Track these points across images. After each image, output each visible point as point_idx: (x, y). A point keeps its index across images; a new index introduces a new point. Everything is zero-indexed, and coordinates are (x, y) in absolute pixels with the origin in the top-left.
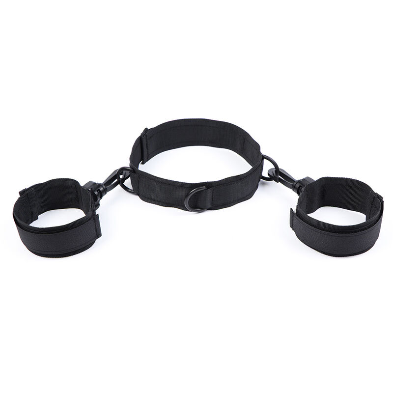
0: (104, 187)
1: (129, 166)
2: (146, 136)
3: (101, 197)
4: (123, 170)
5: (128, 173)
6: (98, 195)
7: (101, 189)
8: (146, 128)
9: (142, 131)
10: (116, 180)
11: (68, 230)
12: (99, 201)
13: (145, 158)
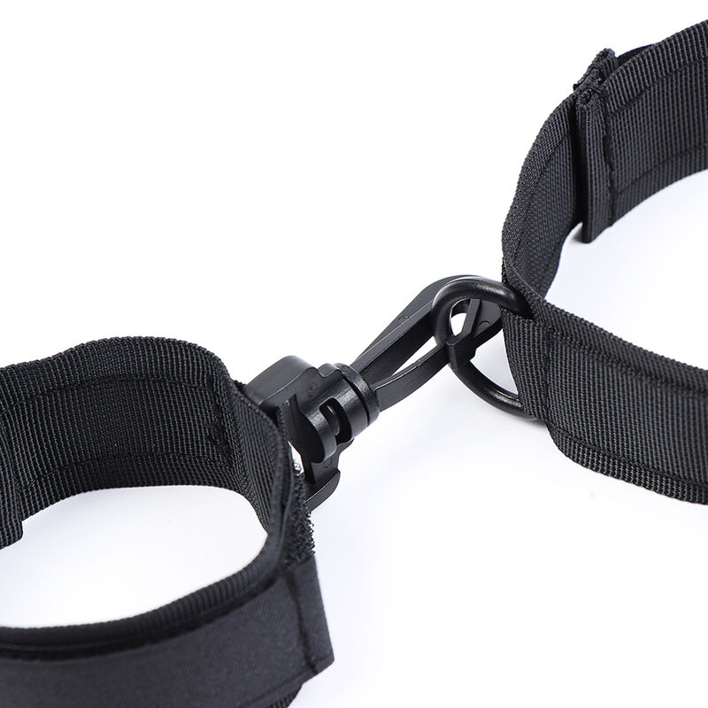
0: (361, 385)
1: (498, 278)
2: (604, 97)
3: (345, 438)
4: (464, 291)
5: (492, 312)
6: (326, 430)
7: (346, 398)
8: (605, 54)
9: (578, 71)
10: (431, 344)
11: (155, 639)
12: (336, 459)
13: (598, 206)
